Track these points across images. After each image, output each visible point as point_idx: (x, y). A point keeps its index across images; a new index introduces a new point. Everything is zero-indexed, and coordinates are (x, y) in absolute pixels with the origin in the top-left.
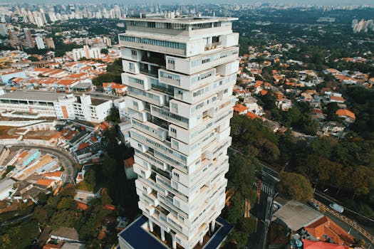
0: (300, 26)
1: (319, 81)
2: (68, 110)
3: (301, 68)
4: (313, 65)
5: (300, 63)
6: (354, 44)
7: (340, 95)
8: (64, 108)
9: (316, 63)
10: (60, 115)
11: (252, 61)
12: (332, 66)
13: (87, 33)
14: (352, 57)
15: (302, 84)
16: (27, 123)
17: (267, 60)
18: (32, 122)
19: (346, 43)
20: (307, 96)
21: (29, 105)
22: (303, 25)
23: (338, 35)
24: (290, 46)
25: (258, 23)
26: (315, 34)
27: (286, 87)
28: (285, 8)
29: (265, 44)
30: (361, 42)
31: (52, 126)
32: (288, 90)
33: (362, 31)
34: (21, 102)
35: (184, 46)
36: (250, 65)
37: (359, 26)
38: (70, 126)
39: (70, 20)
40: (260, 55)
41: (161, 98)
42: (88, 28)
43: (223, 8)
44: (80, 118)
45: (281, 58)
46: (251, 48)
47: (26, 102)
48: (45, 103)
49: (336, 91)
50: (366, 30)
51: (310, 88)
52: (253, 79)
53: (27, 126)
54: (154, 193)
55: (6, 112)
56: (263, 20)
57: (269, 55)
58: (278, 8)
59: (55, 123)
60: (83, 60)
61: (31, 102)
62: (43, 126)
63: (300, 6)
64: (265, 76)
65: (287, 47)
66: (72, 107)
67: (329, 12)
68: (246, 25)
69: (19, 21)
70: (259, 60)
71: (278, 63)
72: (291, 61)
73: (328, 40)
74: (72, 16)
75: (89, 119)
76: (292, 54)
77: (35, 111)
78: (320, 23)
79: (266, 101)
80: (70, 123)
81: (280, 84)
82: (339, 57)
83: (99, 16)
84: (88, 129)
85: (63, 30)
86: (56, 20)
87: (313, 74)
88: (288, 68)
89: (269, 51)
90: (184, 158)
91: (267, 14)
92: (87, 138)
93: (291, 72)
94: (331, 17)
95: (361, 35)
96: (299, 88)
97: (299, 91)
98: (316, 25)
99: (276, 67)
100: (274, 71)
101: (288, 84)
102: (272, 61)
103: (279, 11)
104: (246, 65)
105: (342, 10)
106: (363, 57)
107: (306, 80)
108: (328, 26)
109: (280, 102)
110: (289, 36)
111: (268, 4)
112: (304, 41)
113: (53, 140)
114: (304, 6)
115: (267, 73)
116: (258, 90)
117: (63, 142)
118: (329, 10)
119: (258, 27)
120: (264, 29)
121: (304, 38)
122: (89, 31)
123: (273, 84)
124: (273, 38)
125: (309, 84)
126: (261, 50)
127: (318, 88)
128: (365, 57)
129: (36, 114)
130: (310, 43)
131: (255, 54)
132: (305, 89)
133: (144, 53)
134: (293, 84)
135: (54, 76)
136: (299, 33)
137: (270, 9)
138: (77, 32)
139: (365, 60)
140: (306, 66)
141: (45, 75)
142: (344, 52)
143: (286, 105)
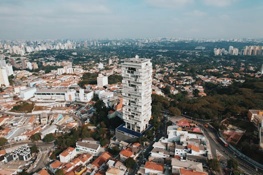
0: (185, 52)
1: (193, 81)
2: (72, 96)
3: (184, 75)
4: (191, 73)
5: (184, 73)
6: (215, 62)
7: (202, 87)
8: (70, 96)
9: (192, 73)
10: (67, 99)
11: (158, 73)
12: (200, 74)
13: (54, 59)
14: (212, 69)
15: (184, 83)
16: (51, 104)
17: (166, 72)
18: (53, 103)
19: (210, 61)
20: (187, 88)
21: (51, 95)
22: (186, 51)
23: (207, 57)
24: (179, 64)
25: (160, 51)
26: (194, 56)
27: (176, 85)
28: (176, 41)
29: (165, 63)
30: (218, 61)
31: (64, 105)
32: (177, 87)
33: (219, 54)
34: (47, 94)
35: (141, 66)
36: (157, 75)
37: (217, 52)
38: (73, 104)
39: (40, 51)
40: (162, 69)
41: (134, 79)
42: (55, 56)
43: (138, 41)
44: (78, 101)
45: (174, 71)
46: (157, 65)
47: (49, 94)
48: (60, 94)
49: (201, 85)
50: (221, 54)
51: (188, 85)
52: (159, 81)
53: (51, 105)
54: (130, 110)
55: (39, 99)
56: (163, 48)
57: (167, 69)
58: (172, 41)
59: (65, 103)
60: (65, 74)
61: (52, 94)
62: (59, 105)
63: (185, 40)
64: (165, 80)
65: (177, 65)
66: (74, 95)
67: (201, 44)
68: (153, 52)
69: (4, 52)
70: (161, 72)
71: (172, 73)
72: (179, 72)
73: (200, 60)
74: (41, 48)
75: (83, 101)
76: (180, 68)
77: (53, 98)
78: (196, 50)
79: (166, 91)
80: (73, 103)
81: (173, 84)
82: (205, 69)
83: (57, 48)
84: (83, 105)
85: (39, 58)
86: (31, 51)
87: (190, 78)
88: (178, 76)
89: (167, 67)
90: (140, 94)
91: (165, 45)
92: (83, 108)
93: (179, 78)
94: (203, 46)
95: (219, 57)
96: (183, 85)
97: (182, 87)
98: (194, 51)
99: (171, 75)
100: (170, 78)
101: (177, 83)
102: (169, 73)
103: (172, 43)
104: (155, 75)
105: (208, 42)
106: (217, 69)
107: (186, 81)
108: (201, 52)
109: (172, 91)
110: (179, 58)
111: (165, 39)
112: (187, 61)
113: (66, 110)
114: (187, 40)
115: (166, 79)
116: (162, 86)
117: (72, 111)
118: (202, 42)
119: (160, 53)
120: (164, 54)
121: (187, 59)
122: (56, 57)
123: (170, 84)
124: (169, 59)
125: (188, 83)
126: (162, 66)
127: (192, 84)
128: (218, 69)
129: (55, 100)
130: (191, 62)
131: (159, 69)
132: (185, 85)
133: (129, 68)
134: (180, 84)
135: (55, 82)
136: (184, 56)
137: (167, 41)
138: (48, 58)
139: (218, 70)
140: (187, 74)
141: (51, 82)
142: (208, 66)
143: (176, 92)
